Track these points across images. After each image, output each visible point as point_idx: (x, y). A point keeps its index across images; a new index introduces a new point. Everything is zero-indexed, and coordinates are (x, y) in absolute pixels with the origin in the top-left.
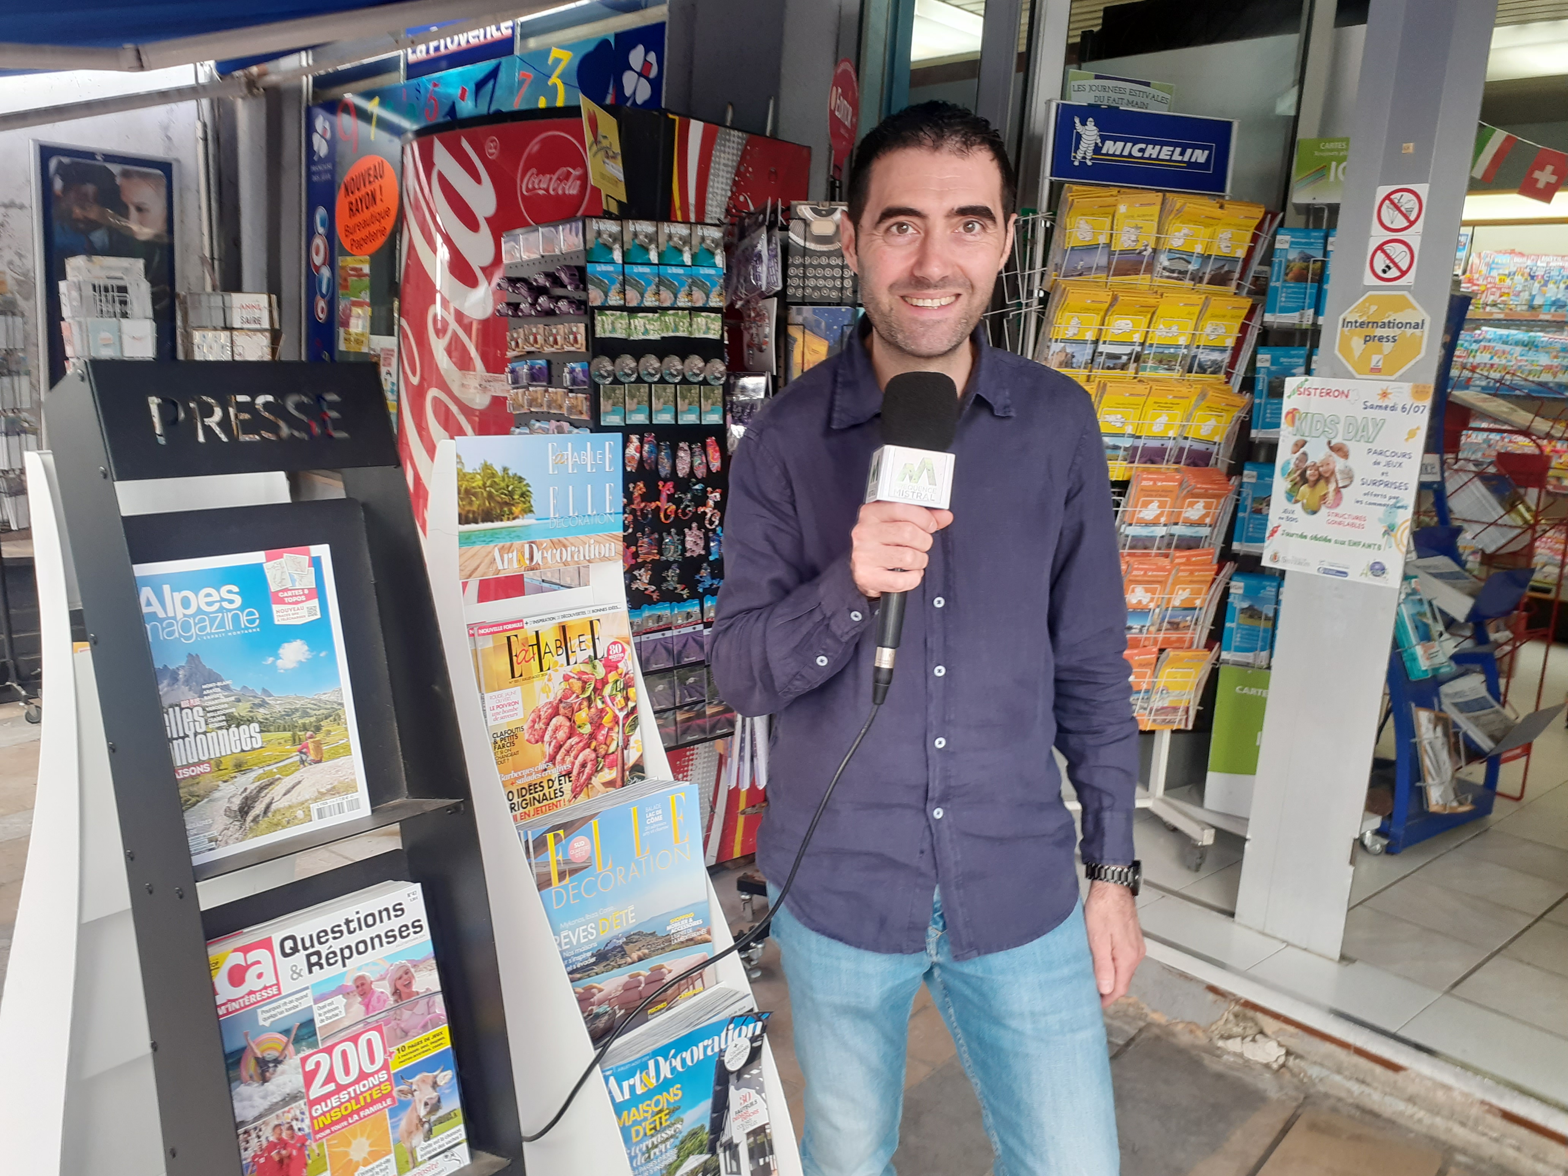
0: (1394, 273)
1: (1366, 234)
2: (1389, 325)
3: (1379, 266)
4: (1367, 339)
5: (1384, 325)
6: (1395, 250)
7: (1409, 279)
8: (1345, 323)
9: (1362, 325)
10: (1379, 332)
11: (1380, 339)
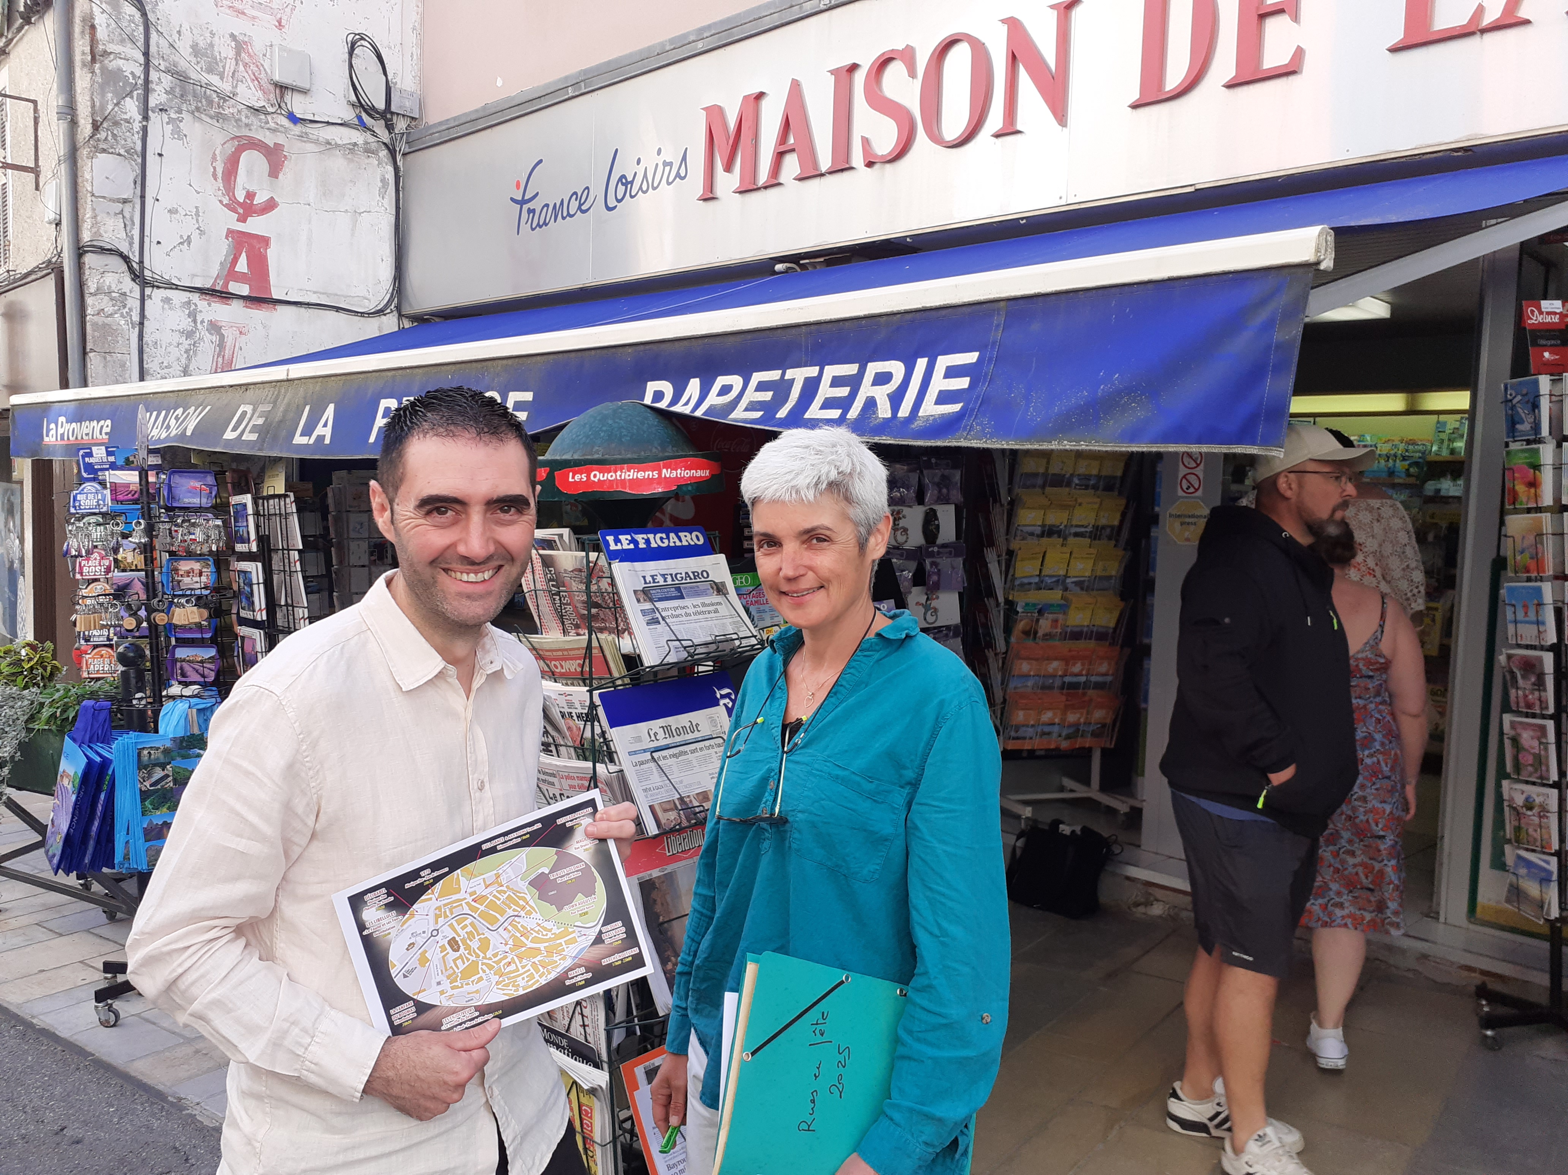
0: (1192, 490)
1: (1177, 470)
2: (1193, 516)
3: (1185, 484)
4: (1182, 524)
5: (1189, 517)
6: (1192, 478)
7: (1199, 493)
8: (1170, 516)
9: (1179, 516)
10: (1187, 520)
11: (1188, 524)
